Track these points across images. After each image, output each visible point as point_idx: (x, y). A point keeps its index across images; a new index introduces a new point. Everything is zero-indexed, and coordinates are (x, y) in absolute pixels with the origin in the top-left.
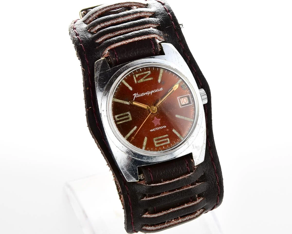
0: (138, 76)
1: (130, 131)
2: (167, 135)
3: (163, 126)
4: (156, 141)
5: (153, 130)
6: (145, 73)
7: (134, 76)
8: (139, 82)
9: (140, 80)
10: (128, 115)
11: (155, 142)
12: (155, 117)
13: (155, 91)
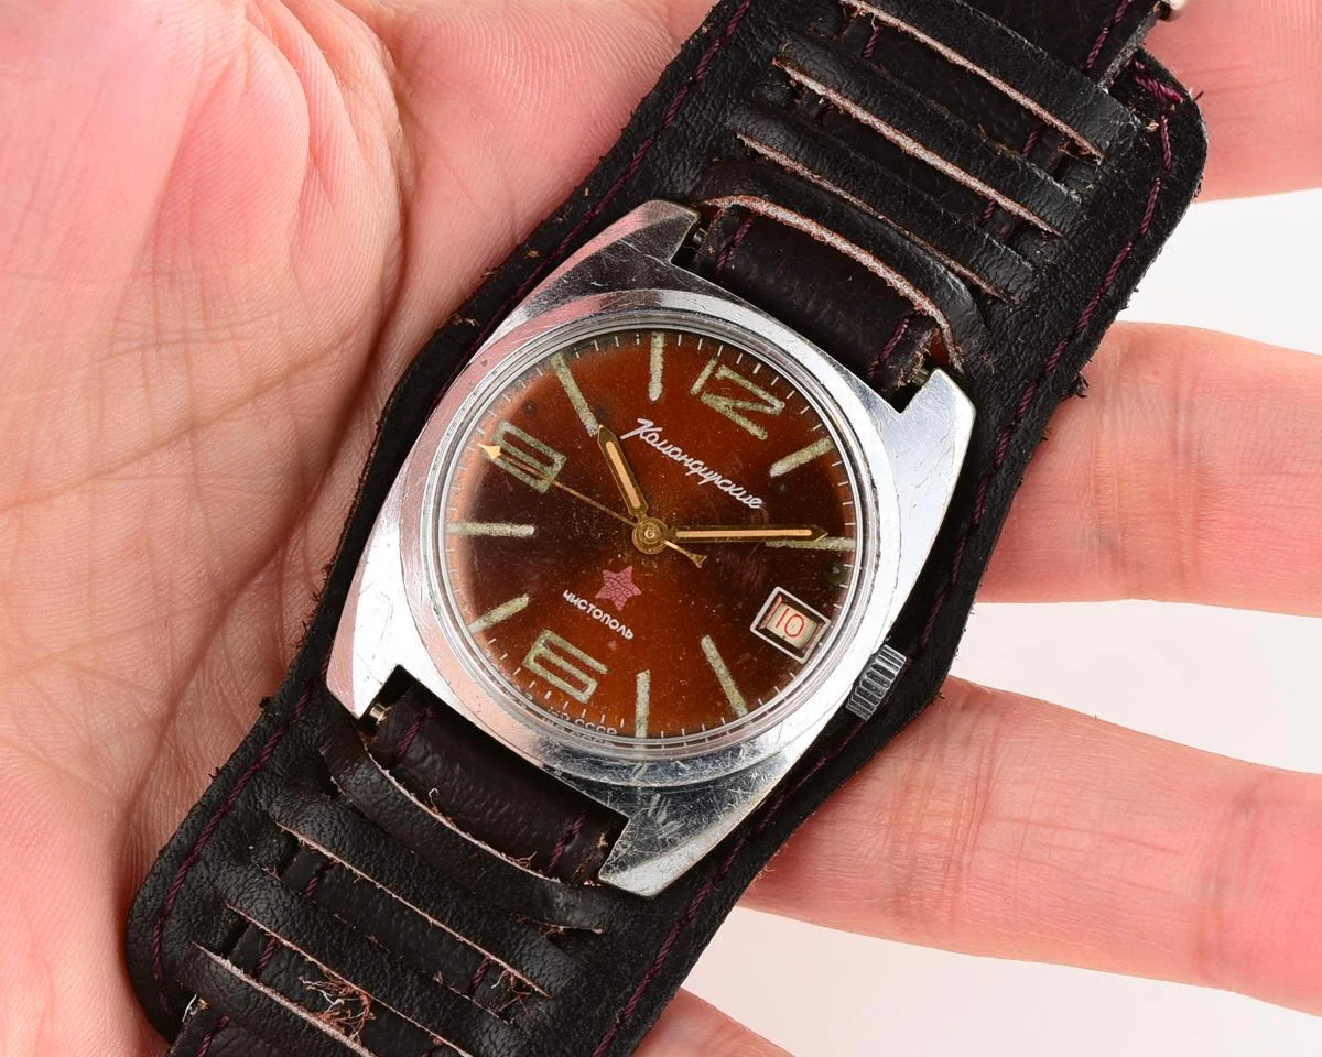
0: (726, 379)
1: (497, 521)
2: (602, 668)
3: (623, 627)
4: (544, 645)
5: (578, 602)
6: (761, 393)
7: (713, 362)
8: (707, 399)
9: (720, 398)
10: (550, 462)
11: (539, 648)
12: (630, 568)
13: (728, 485)
